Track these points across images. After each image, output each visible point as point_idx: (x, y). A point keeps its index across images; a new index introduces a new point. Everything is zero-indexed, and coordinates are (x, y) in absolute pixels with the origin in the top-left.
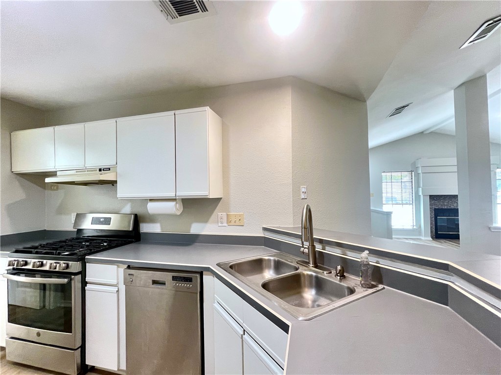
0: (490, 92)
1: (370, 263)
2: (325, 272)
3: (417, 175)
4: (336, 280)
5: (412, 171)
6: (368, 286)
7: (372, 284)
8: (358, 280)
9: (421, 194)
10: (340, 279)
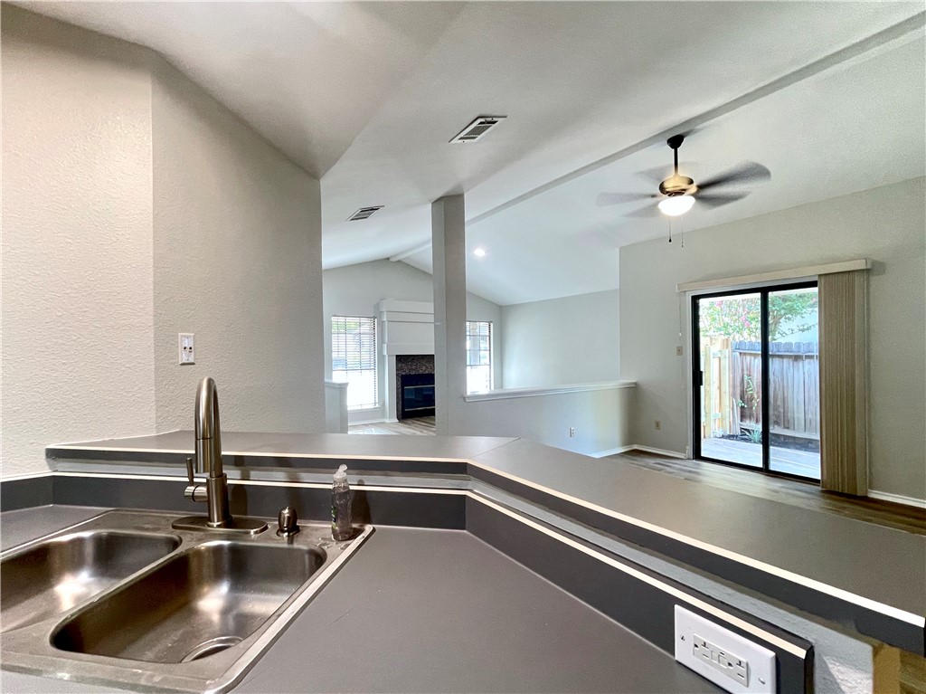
0: (467, 218)
1: (351, 488)
2: (252, 531)
3: (381, 324)
4: (282, 541)
5: (374, 318)
6: (347, 536)
7: (355, 529)
8: (325, 528)
9: (385, 353)
10: (288, 536)
